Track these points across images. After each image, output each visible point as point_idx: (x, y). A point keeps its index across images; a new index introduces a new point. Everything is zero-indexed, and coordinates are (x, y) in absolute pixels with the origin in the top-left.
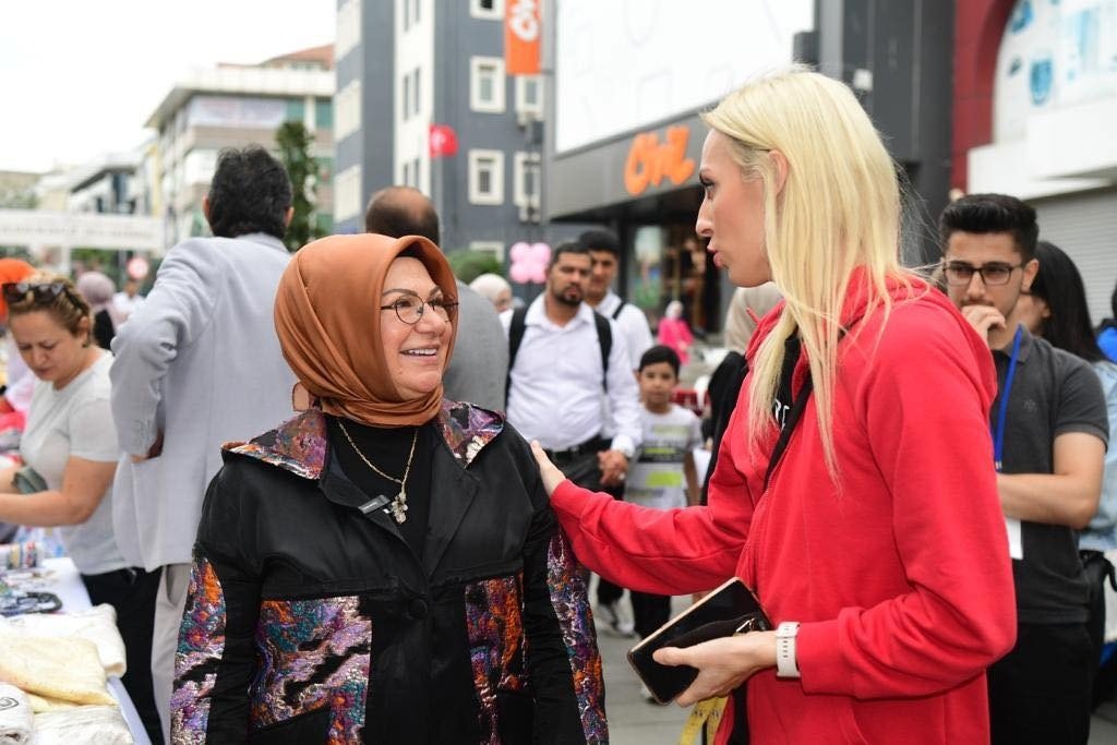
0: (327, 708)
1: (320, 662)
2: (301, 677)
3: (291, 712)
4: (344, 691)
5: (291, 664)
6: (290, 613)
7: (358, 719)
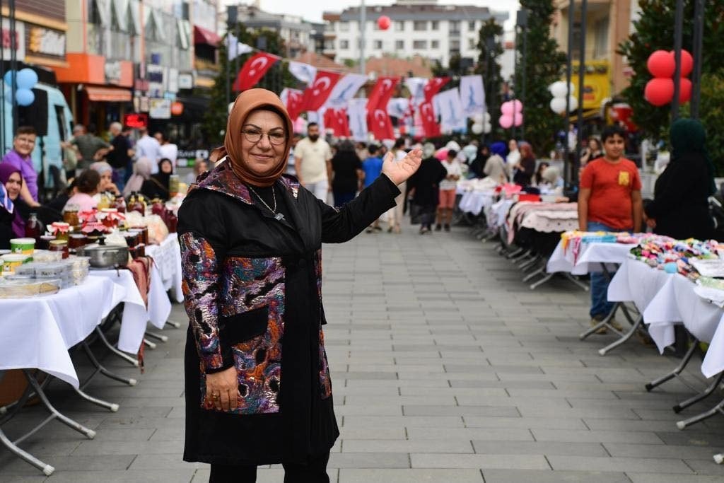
0: (266, 307)
1: (263, 286)
2: (254, 292)
3: (247, 309)
4: (274, 299)
5: (250, 286)
6: (251, 263)
7: (281, 310)
